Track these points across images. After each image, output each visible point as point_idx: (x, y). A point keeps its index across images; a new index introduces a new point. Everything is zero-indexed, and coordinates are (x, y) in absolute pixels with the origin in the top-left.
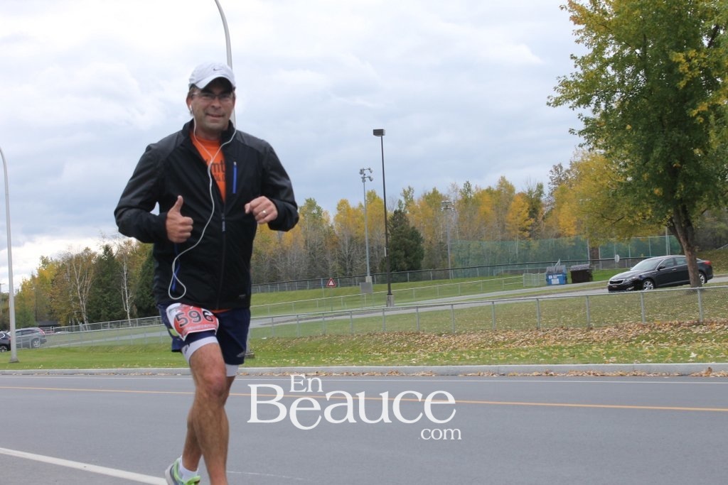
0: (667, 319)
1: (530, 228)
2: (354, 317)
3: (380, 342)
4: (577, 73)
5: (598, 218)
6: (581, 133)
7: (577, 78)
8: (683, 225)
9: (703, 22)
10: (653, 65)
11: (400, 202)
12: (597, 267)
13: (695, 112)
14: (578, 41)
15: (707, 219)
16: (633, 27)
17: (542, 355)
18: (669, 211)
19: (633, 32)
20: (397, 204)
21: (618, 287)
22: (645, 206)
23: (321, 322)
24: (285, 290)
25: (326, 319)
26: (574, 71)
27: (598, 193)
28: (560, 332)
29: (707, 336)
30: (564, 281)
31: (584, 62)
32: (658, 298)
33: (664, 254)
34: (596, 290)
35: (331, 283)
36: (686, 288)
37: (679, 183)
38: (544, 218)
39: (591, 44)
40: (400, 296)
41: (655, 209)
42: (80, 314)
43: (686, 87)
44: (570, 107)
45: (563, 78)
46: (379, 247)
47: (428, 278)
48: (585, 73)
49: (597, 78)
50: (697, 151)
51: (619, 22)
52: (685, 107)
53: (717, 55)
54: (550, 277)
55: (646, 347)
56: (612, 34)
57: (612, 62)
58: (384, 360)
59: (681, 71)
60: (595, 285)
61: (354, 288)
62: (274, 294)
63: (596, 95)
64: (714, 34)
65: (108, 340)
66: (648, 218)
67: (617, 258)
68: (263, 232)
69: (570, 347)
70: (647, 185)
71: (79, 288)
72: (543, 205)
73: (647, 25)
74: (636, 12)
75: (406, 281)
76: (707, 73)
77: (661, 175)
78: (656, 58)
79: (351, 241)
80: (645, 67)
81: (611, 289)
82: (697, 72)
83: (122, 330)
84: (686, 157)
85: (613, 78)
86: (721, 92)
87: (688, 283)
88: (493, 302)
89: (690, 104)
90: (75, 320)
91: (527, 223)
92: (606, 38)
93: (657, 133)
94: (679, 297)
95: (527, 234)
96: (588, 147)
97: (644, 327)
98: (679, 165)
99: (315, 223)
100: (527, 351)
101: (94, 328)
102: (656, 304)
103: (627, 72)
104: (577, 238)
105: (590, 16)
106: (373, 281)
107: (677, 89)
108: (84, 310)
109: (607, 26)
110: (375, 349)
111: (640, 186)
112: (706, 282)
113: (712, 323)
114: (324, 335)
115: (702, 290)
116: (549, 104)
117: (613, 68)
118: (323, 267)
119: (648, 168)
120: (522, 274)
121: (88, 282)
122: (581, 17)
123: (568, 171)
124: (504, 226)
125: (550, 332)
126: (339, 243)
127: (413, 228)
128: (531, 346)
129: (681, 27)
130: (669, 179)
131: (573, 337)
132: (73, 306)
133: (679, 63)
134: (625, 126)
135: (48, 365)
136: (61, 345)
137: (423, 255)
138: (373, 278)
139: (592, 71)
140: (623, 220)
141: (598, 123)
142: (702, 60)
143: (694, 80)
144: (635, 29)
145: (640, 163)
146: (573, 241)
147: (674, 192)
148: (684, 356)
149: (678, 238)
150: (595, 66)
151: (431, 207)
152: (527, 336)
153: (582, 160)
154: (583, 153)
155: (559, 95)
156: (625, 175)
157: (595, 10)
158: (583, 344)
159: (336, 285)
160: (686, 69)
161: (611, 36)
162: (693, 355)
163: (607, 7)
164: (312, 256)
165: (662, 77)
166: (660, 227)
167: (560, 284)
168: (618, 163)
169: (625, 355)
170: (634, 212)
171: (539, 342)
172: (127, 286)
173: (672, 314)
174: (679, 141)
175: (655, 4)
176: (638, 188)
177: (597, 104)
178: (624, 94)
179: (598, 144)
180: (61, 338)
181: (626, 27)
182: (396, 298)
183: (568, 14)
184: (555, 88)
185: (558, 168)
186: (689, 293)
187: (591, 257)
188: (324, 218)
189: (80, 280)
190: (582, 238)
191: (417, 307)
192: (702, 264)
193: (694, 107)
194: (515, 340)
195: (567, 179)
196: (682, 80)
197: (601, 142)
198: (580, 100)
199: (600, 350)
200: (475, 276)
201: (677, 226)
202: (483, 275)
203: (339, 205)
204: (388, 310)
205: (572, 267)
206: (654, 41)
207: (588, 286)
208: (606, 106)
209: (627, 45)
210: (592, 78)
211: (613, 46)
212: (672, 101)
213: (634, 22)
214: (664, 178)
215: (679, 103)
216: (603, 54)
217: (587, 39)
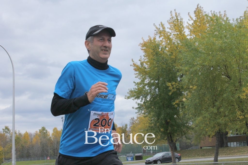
1: (122, 140)
4: (135, 88)
6: (136, 108)
7: (135, 90)
9: (178, 73)
10: (161, 86)
12: (145, 155)
13: (174, 103)
14: (136, 77)
16: (155, 73)
18: (166, 136)
19: (155, 75)
24: (32, 160)
30: (133, 159)
31: (138, 84)
35: (48, 158)
36: (171, 164)
37: (169, 127)
39: (140, 78)
41: (161, 136)
43: (171, 95)
44: (133, 99)
45: (131, 90)
48: (138, 88)
49: (142, 90)
50: (175, 116)
51: (150, 71)
53: (182, 84)
54: (128, 158)
56: (148, 75)
57: (148, 85)
59: (170, 89)
60: (143, 161)
62: (28, 162)
63: (142, 96)
64: (181, 77)
68: (25, 139)
70: (158, 127)
72: (127, 132)
73: (159, 73)
74: (156, 68)
76: (179, 90)
77: (163, 124)
78: (162, 84)
80: (158, 87)
81: (146, 163)
82: (175, 90)
84: (172, 118)
85: (147, 90)
86: (183, 97)
87: (172, 162)
89: (173, 100)
91: (121, 138)
93: (162, 110)
96: (139, 113)
98: (169, 121)
99: (45, 136)
103: (152, 88)
105: (140, 69)
107: (169, 95)
109: (146, 72)
111: (156, 127)
116: (125, 98)
117: (148, 87)
118: (46, 152)
119: (159, 121)
122: (137, 69)
126: (53, 143)
129: (170, 74)
130: (166, 125)
133: (169, 86)
134: (151, 107)
139: (140, 88)
141: (142, 105)
142: (177, 86)
143: (174, 92)
144: (155, 74)
145: (157, 120)
146: (137, 145)
147: (167, 130)
150: (141, 86)
155: (129, 95)
157: (142, 67)
160: (172, 88)
161: (147, 76)
164: (43, 148)
165: (164, 91)
167: (131, 160)
174: (169, 113)
175: (162, 66)
176: (155, 128)
177: (142, 99)
178: (151, 96)
181: (152, 73)
183: (133, 68)
184: (128, 93)
185: (132, 119)
187: (143, 151)
188: (48, 134)
193: (174, 102)
195: (135, 122)
196: (170, 92)
197: (143, 112)
198: (136, 97)
205: (136, 154)
206: (162, 78)
208: (145, 100)
209: (153, 79)
210: (140, 90)
211: (148, 79)
212: (167, 99)
213: (155, 72)
214: (164, 125)
215: (169, 100)
216: (144, 82)
217: (139, 77)
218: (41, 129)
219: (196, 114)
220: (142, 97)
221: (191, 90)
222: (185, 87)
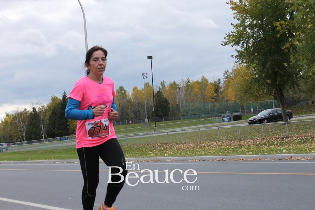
0: (273, 135)
1: (215, 98)
2: (141, 137)
3: (151, 147)
5: (244, 93)
6: (236, 57)
7: (234, 33)
8: (280, 96)
9: (287, 9)
10: (266, 28)
11: (160, 87)
12: (244, 114)
13: (284, 47)
14: (234, 18)
15: (290, 93)
16: (257, 11)
17: (220, 152)
18: (274, 89)
19: (257, 14)
20: (158, 88)
21: (253, 122)
22: (264, 88)
23: (126, 139)
25: (128, 138)
26: (233, 30)
27: (244, 82)
28: (228, 142)
29: (290, 143)
30: (230, 120)
31: (237, 26)
32: (269, 127)
33: (272, 108)
34: (243, 124)
35: (130, 122)
36: (282, 122)
37: (278, 78)
38: (221, 93)
39: (240, 19)
40: (160, 128)
41: (268, 89)
42: (23, 137)
43: (280, 37)
44: (231, 46)
45: (228, 34)
46: (151, 107)
47: (172, 120)
48: (237, 31)
49: (242, 33)
50: (285, 64)
51: (252, 9)
52: (280, 45)
53: (293, 23)
54: (224, 118)
55: (264, 148)
56: (248, 14)
57: (249, 26)
58: (153, 155)
59: (278, 30)
60: (243, 122)
61: (140, 124)
63: (242, 40)
64: (291, 14)
65: (35, 148)
66: (265, 92)
67: (252, 110)
69: (232, 148)
70: (264, 79)
71: (22, 126)
72: (220, 87)
73: (263, 11)
74: (259, 5)
75: (163, 121)
76: (289, 31)
77: (270, 74)
78: (267, 25)
79: (139, 104)
80: (262, 28)
81: (250, 123)
82: (285, 31)
83: (41, 144)
84: (280, 66)
85: (249, 33)
87: (282, 120)
88: (199, 130)
89: (282, 44)
90: (21, 140)
91: (214, 95)
92: (246, 16)
93: (268, 56)
94: (278, 126)
95: (214, 100)
96: (239, 63)
97: (264, 139)
98: (278, 70)
99: (123, 96)
100: (214, 150)
101: (28, 143)
102: (269, 129)
103: (255, 31)
104: (235, 102)
105: (239, 7)
106: (148, 121)
107: (276, 38)
108: (24, 135)
109: (247, 11)
110: (149, 150)
111: (261, 79)
112: (290, 120)
113: (293, 137)
114: (128, 145)
115: (288, 123)
116: (222, 45)
117: (249, 29)
118: (127, 115)
119: (264, 71)
120: (212, 117)
121: (26, 123)
122: (235, 7)
123: (231, 73)
124: (204, 97)
125: (224, 142)
126: (134, 105)
127: (165, 98)
128: (216, 148)
129: (278, 11)
130: (274, 76)
131: (234, 144)
132: (20, 134)
133: (277, 26)
134: (255, 54)
135: (9, 159)
136: (15, 151)
137: (170, 110)
138: (148, 120)
139: (240, 30)
140: (255, 94)
141: (243, 52)
142: (287, 25)
143: (284, 34)
144: (258, 12)
145: (261, 69)
146: (234, 103)
147: (275, 82)
148: (280, 151)
149: (278, 101)
150: (241, 28)
151: (173, 89)
152: (214, 144)
153: (237, 68)
154: (237, 65)
155: (226, 41)
156: (255, 74)
157: (241, 4)
158: (238, 147)
159: (133, 123)
160: (280, 29)
161: (248, 15)
162: (284, 151)
163: (246, 3)
164: (122, 111)
165: (270, 33)
166: (270, 96)
167: (228, 121)
168: (252, 69)
169: (256, 151)
170: (259, 90)
171: (219, 146)
172: (43, 125)
173: (275, 133)
174: (278, 60)
175: (267, 1)
177: (243, 44)
178: (254, 40)
179: (243, 61)
180: (14, 148)
181: (255, 12)
182: (158, 128)
183: (229, 6)
184: (225, 38)
185: (227, 72)
186: (283, 124)
187: (242, 110)
188: (127, 94)
189: (23, 122)
190: (237, 101)
191: (167, 132)
192: (288, 112)
193: (284, 45)
194: (209, 146)
195: (230, 76)
196: (279, 34)
197: (244, 61)
198: (235, 43)
199: (245, 149)
200: (192, 118)
201: (277, 96)
202: (195, 118)
203: (133, 89)
204: (155, 134)
205: (233, 114)
206: (266, 17)
207: (240, 122)
208: (246, 45)
209: (255, 19)
210: (240, 33)
211: (249, 19)
212: (274, 43)
213: (258, 9)
214: (272, 76)
215: (277, 43)
216: (245, 23)
217: (238, 17)
218: (118, 89)
219: (313, 59)
220: (242, 42)
221: (305, 30)
222: (297, 27)
